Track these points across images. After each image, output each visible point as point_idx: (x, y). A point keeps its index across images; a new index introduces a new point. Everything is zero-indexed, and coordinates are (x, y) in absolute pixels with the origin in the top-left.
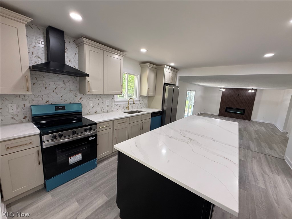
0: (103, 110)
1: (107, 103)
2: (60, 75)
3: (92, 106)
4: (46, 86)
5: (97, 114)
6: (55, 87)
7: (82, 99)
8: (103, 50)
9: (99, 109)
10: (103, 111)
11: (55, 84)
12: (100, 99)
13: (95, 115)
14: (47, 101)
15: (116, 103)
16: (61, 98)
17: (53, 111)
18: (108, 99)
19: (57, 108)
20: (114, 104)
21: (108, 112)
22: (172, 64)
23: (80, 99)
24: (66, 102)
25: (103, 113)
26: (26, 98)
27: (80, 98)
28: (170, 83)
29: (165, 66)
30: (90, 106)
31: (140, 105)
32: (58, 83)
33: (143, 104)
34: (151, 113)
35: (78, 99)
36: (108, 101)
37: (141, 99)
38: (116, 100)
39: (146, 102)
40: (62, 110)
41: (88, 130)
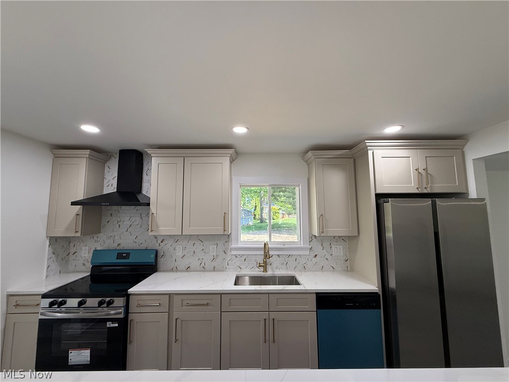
0: (203, 265)
1: (212, 250)
2: (138, 207)
3: (181, 254)
4: (119, 224)
5: (191, 273)
6: (130, 224)
7: (165, 242)
8: (182, 157)
9: (194, 263)
10: (203, 267)
11: (131, 219)
12: (198, 243)
13: (187, 273)
14: (119, 245)
15: (234, 253)
16: (135, 240)
17: (113, 259)
18: (216, 242)
19: (120, 255)
20: (229, 253)
21: (214, 269)
22: (393, 129)
23: (162, 242)
24: (141, 246)
25: (203, 271)
26: (98, 240)
27: (161, 240)
28: (416, 191)
29: (367, 144)
30: (177, 254)
31: (314, 260)
32: (133, 219)
33: (327, 259)
34: (317, 293)
35: (159, 242)
36: (216, 246)
37: (316, 244)
38: (233, 246)
39: (342, 254)
40: (125, 258)
41: (105, 305)
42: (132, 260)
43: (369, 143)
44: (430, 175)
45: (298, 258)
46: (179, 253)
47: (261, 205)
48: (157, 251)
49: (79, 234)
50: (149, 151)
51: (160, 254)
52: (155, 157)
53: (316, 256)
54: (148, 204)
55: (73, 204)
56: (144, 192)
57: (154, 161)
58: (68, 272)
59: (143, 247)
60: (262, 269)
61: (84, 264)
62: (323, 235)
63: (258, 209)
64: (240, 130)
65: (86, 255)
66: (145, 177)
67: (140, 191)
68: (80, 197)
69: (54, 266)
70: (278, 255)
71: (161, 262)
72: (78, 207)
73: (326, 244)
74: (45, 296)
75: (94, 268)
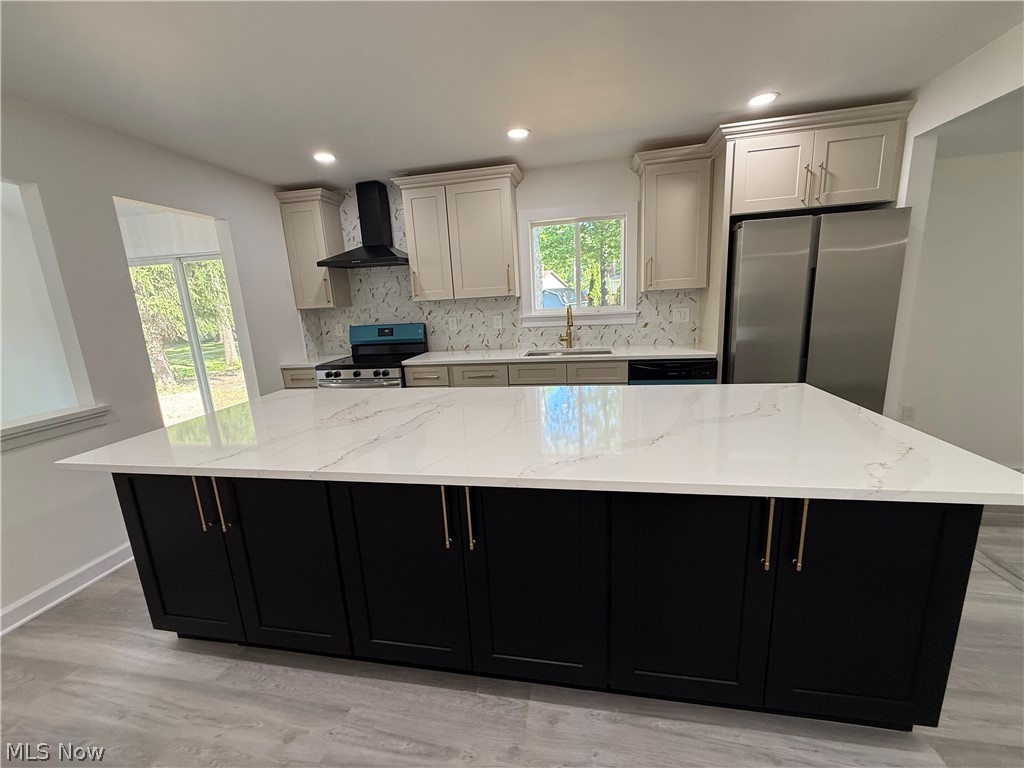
0: (485, 342)
1: (497, 323)
3: (456, 329)
4: (373, 292)
5: (471, 353)
6: (385, 292)
7: (433, 314)
8: (441, 185)
9: (475, 340)
10: (487, 346)
11: (386, 286)
12: (476, 313)
13: (465, 352)
14: (377, 320)
15: (525, 325)
16: (396, 313)
17: (374, 337)
18: (500, 311)
19: (381, 331)
20: (518, 325)
21: (501, 347)
22: (762, 100)
23: (430, 314)
25: (487, 351)
26: (352, 315)
27: (428, 312)
29: (723, 131)
30: (451, 329)
31: (644, 331)
32: (388, 285)
33: (663, 329)
34: (630, 361)
35: (426, 314)
36: (500, 317)
37: (647, 308)
38: (526, 315)
39: (687, 321)
40: (388, 335)
41: (381, 376)
42: (397, 336)
43: (726, 128)
44: (832, 175)
45: (620, 330)
46: (453, 328)
47: (603, 277)
48: (425, 326)
49: (331, 305)
50: (397, 181)
51: (430, 330)
52: (405, 189)
53: (646, 324)
54: (407, 260)
55: (320, 264)
56: (396, 245)
57: (406, 196)
58: (325, 355)
59: (407, 321)
60: (564, 343)
61: (341, 346)
62: (650, 289)
63: (598, 286)
64: (518, 134)
65: (341, 335)
66: (395, 223)
67: (392, 245)
68: (324, 257)
69: (312, 345)
70: (590, 326)
71: (432, 339)
72: (324, 269)
73: (664, 308)
74: (319, 368)
75: (355, 348)
